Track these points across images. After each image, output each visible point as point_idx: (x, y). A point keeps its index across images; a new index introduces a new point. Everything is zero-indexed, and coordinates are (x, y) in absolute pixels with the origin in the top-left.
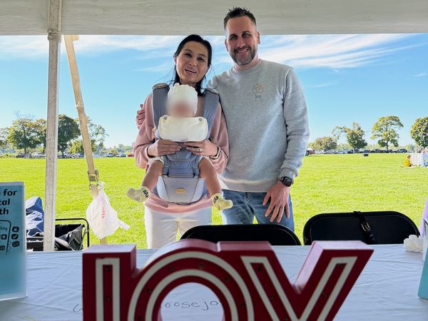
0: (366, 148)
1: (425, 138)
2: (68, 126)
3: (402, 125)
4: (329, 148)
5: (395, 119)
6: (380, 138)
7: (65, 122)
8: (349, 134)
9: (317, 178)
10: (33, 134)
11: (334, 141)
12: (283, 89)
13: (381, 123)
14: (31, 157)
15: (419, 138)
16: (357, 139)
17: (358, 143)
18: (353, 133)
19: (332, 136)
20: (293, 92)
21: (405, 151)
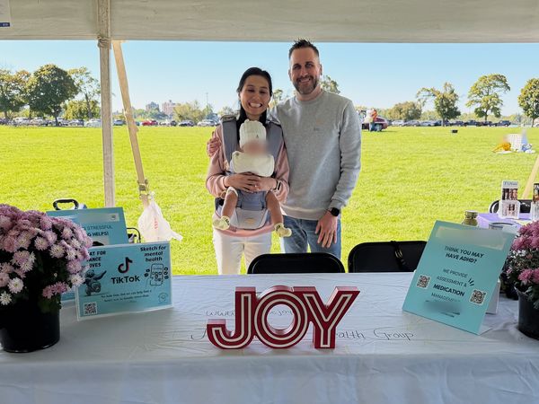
0: (459, 119)
1: (537, 106)
2: (60, 82)
3: (509, 88)
4: (411, 118)
5: (501, 79)
6: (478, 105)
7: (55, 75)
8: (438, 99)
9: (387, 168)
10: (14, 92)
11: (418, 107)
12: (340, 123)
13: (482, 84)
14: (15, 125)
15: (529, 106)
16: (447, 105)
17: (448, 112)
18: (444, 98)
19: (415, 100)
20: (349, 125)
21: (507, 123)
